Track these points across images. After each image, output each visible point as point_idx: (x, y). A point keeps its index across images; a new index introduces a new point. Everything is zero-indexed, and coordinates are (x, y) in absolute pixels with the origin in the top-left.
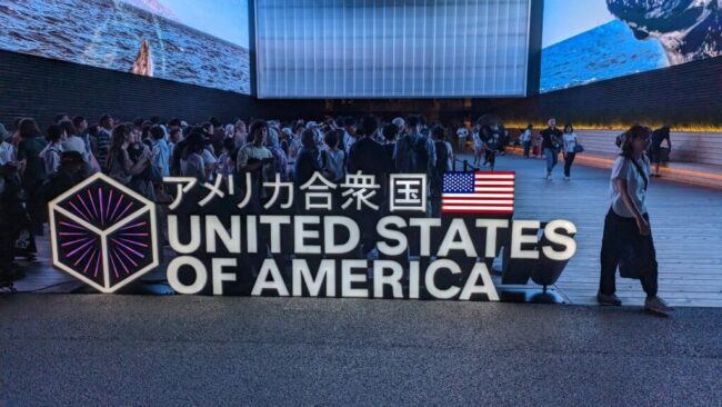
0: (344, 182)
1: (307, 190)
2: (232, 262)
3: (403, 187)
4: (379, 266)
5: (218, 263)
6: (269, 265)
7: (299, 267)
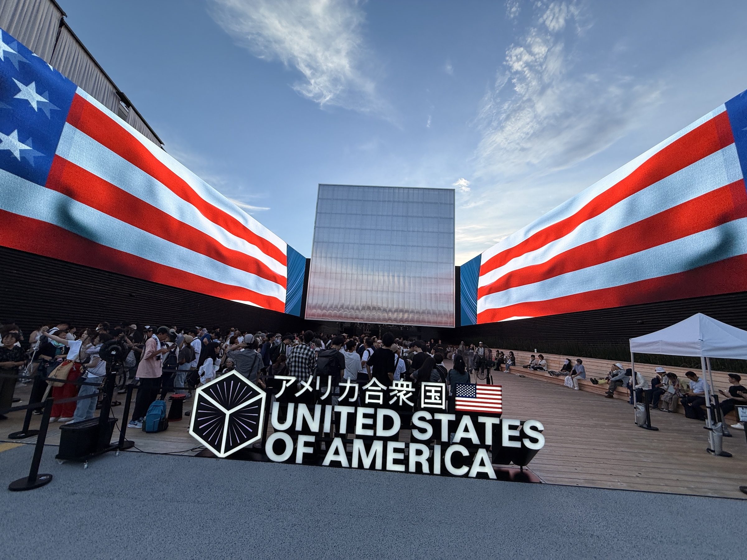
0: (392, 386)
1: (367, 390)
2: (312, 439)
3: (430, 391)
4: (413, 447)
5: (302, 439)
6: (337, 443)
7: (358, 445)
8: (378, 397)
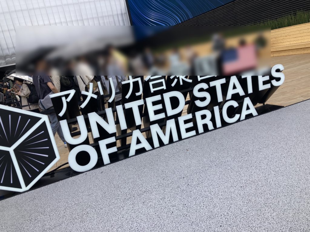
2: (112, 140)
6: (137, 134)
8: (161, 84)
